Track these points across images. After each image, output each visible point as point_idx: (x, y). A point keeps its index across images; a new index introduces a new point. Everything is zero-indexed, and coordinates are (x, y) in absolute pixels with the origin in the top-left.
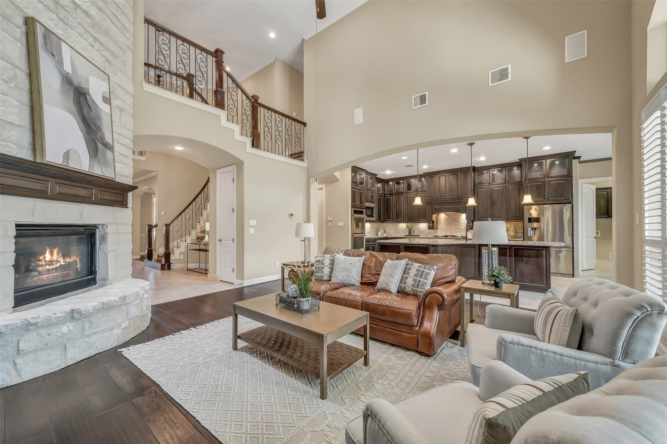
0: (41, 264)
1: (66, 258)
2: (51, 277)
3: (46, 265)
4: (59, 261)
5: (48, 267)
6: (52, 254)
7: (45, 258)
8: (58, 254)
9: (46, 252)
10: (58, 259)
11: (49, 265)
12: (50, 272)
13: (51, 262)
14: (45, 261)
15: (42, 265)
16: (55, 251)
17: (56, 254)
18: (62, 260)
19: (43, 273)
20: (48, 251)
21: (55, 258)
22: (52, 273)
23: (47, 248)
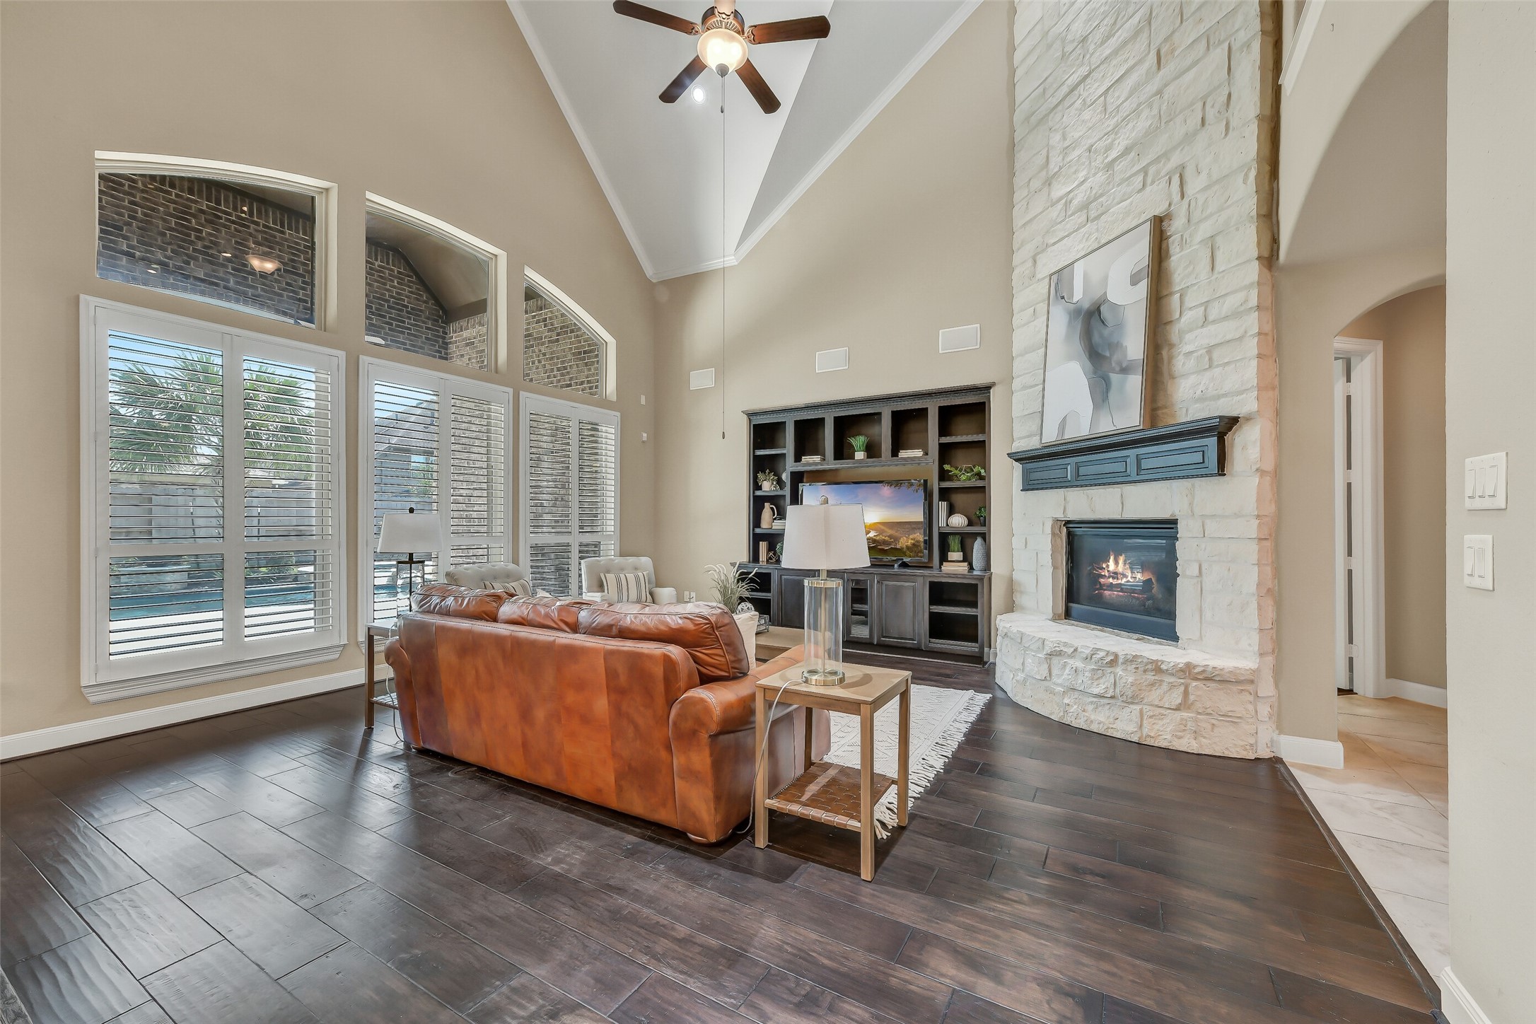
0: (1103, 574)
1: (1136, 572)
2: (1114, 596)
3: (1109, 577)
4: (1127, 575)
5: (1111, 580)
6: (1116, 563)
7: (1108, 566)
8: (1125, 565)
9: (1110, 558)
10: (1125, 572)
11: (1114, 578)
12: (1114, 589)
13: (1115, 575)
14: (1108, 571)
15: (1105, 576)
16: (1121, 559)
17: (1123, 563)
18: (1130, 575)
19: (1105, 588)
20: (1112, 558)
21: (1120, 568)
22: (1117, 591)
23: (1111, 553)
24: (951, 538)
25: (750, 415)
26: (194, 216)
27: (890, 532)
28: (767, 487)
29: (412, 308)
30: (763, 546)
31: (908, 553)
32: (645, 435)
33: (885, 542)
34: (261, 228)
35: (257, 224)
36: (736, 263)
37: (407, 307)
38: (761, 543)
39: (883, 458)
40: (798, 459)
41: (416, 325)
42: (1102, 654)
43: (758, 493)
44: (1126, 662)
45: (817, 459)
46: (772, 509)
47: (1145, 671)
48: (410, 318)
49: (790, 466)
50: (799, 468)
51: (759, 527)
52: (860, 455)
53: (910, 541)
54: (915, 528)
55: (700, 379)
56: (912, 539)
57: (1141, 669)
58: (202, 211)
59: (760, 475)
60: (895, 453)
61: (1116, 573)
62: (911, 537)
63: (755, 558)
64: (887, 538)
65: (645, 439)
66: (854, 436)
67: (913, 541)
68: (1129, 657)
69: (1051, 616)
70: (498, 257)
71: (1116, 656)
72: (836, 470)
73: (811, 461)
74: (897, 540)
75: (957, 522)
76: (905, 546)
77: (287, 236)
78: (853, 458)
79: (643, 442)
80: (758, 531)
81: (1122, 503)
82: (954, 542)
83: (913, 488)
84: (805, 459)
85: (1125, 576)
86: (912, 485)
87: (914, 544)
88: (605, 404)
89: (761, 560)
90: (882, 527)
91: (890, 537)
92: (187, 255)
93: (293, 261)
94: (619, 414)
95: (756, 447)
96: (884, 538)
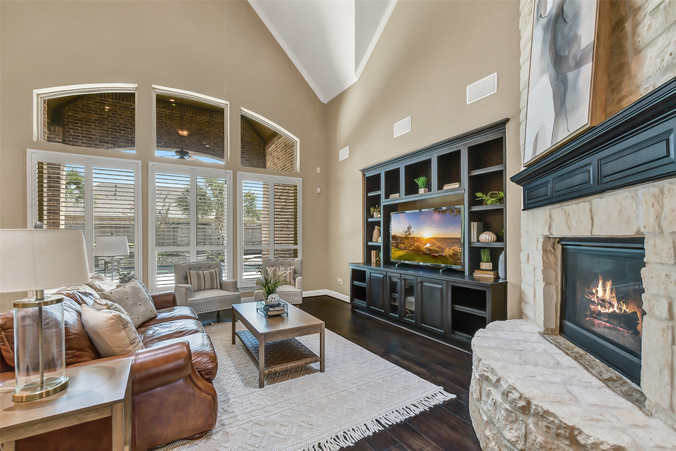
0: (593, 300)
1: (621, 302)
2: (602, 326)
3: (598, 304)
4: (612, 304)
5: (599, 308)
6: (604, 288)
7: (597, 291)
8: (611, 293)
9: (599, 283)
10: (611, 301)
11: (602, 306)
12: (602, 318)
13: (603, 302)
15: (594, 302)
16: (609, 285)
17: (609, 290)
18: (616, 304)
19: (594, 315)
20: (601, 282)
21: (608, 296)
22: (605, 321)
23: (600, 278)
24: (482, 251)
25: (364, 171)
26: (164, 117)
27: (439, 244)
28: (375, 216)
29: (249, 141)
30: (373, 253)
31: (450, 259)
32: (319, 190)
33: (435, 251)
34: (188, 117)
35: (186, 116)
37: (247, 141)
38: (372, 251)
39: (432, 192)
40: (387, 197)
41: (251, 149)
42: (516, 395)
43: (370, 220)
44: (536, 414)
45: (397, 195)
46: (379, 229)
47: (558, 435)
48: (248, 146)
49: (384, 202)
50: (388, 202)
51: (371, 241)
52: (422, 190)
53: (451, 251)
54: (454, 243)
55: (344, 154)
56: (453, 250)
57: (553, 431)
58: (167, 115)
59: (372, 209)
60: (440, 187)
61: (603, 301)
62: (452, 248)
64: (437, 248)
65: (319, 192)
66: (418, 177)
67: (453, 252)
68: (540, 410)
69: (542, 329)
70: (228, 105)
71: (529, 403)
72: (404, 203)
73: (395, 199)
74: (443, 250)
75: (485, 238)
76: (448, 255)
77: (198, 119)
78: (418, 192)
79: (319, 194)
80: (369, 243)
81: (592, 219)
82: (485, 256)
83: (454, 213)
84: (391, 196)
85: (611, 305)
86: (453, 212)
87: (453, 254)
88: (296, 175)
89: (372, 262)
90: (434, 241)
91: (439, 247)
92: (161, 133)
93: (200, 129)
94: (301, 179)
95: (367, 192)
96: (435, 248)
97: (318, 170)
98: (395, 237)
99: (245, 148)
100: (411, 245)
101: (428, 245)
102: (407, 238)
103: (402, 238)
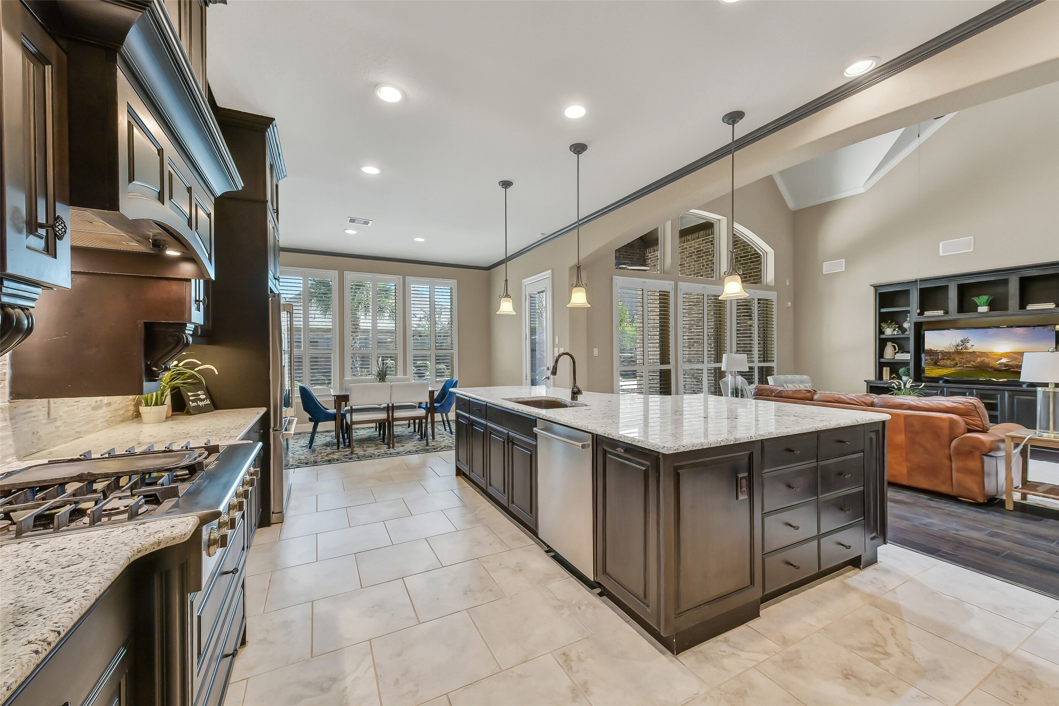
25: (876, 287)
28: (889, 332)
30: (886, 370)
32: (789, 303)
36: (864, 191)
38: (885, 368)
39: (1010, 312)
40: (921, 313)
43: (882, 336)
45: (941, 313)
46: (894, 347)
49: (913, 318)
50: (921, 319)
51: (883, 358)
52: (983, 309)
55: (832, 267)
59: (883, 325)
60: (1022, 306)
63: (880, 377)
65: (790, 306)
66: (978, 296)
70: (721, 221)
72: (959, 319)
73: (935, 314)
78: (976, 311)
79: (788, 308)
80: (882, 360)
84: (927, 313)
88: (768, 288)
89: (885, 378)
94: (776, 293)
95: (880, 307)
96: (1017, 363)
97: (788, 284)
98: (931, 353)
99: (628, 252)
100: (969, 362)
101: (1004, 360)
102: (958, 352)
103: (949, 353)
